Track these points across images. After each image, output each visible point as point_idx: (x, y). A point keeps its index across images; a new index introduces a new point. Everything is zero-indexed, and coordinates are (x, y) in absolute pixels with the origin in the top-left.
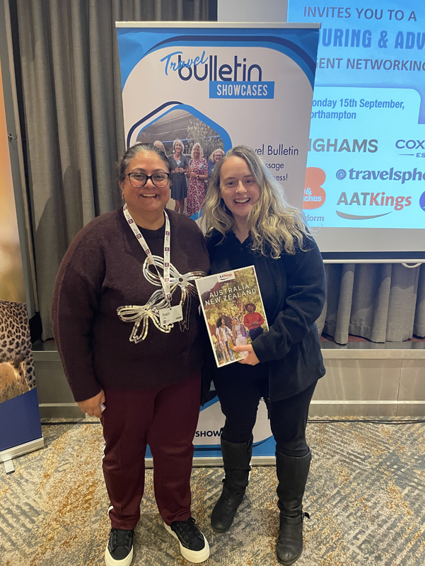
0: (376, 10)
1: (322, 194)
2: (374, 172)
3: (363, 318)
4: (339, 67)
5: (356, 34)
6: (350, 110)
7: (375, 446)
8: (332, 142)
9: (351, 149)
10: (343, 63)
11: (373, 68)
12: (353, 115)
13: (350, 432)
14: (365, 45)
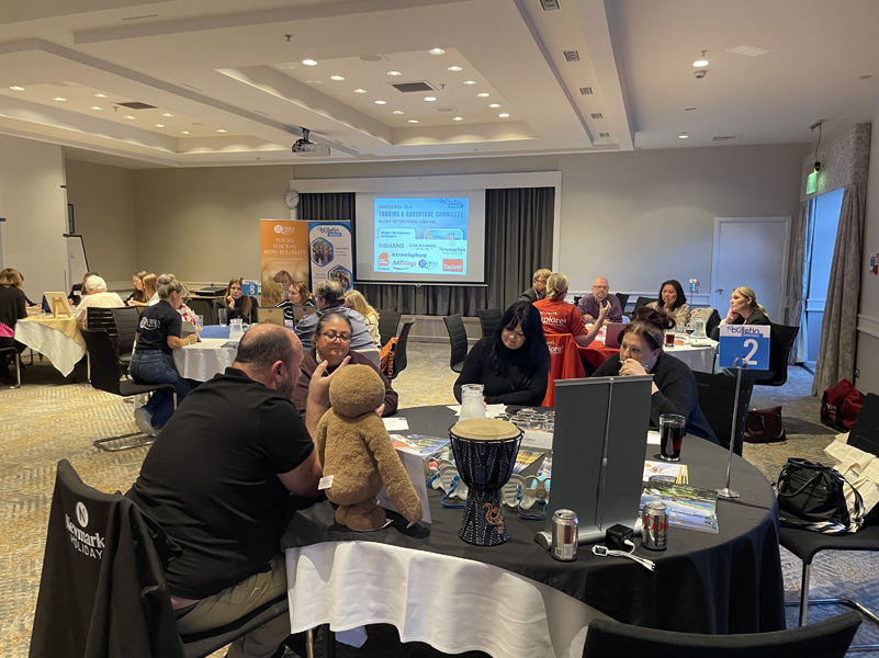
0: (400, 206)
4: (390, 222)
5: (395, 213)
6: (394, 235)
8: (390, 245)
9: (395, 247)
12: (396, 237)
14: (397, 216)
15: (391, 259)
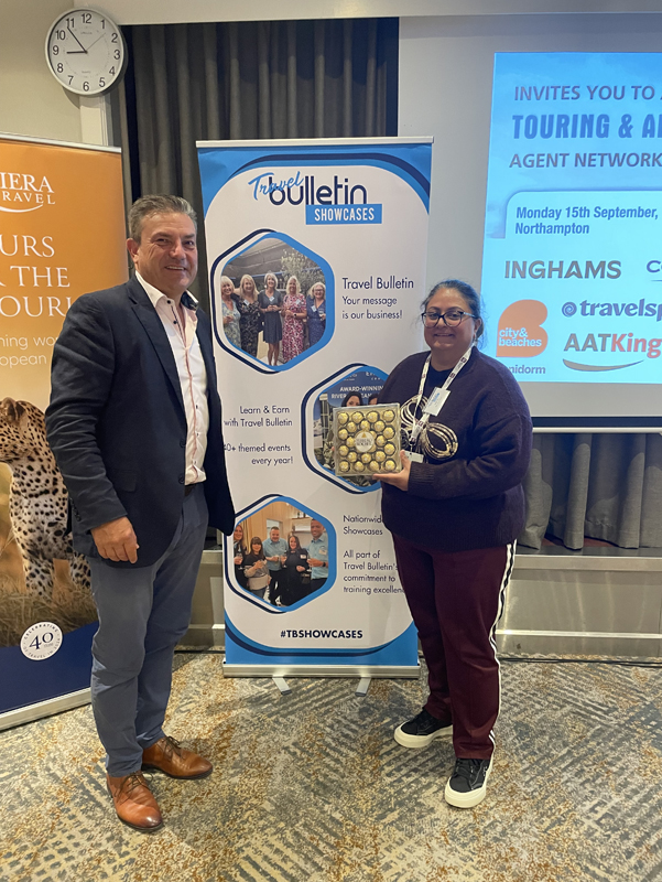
0: (615, 88)
1: (543, 336)
2: (616, 306)
3: (606, 512)
4: (563, 165)
5: (587, 120)
6: (580, 221)
7: (625, 696)
8: (556, 265)
9: (583, 274)
10: (571, 160)
11: (612, 165)
12: (586, 229)
13: (586, 676)
14: (600, 135)
15: (557, 327)
